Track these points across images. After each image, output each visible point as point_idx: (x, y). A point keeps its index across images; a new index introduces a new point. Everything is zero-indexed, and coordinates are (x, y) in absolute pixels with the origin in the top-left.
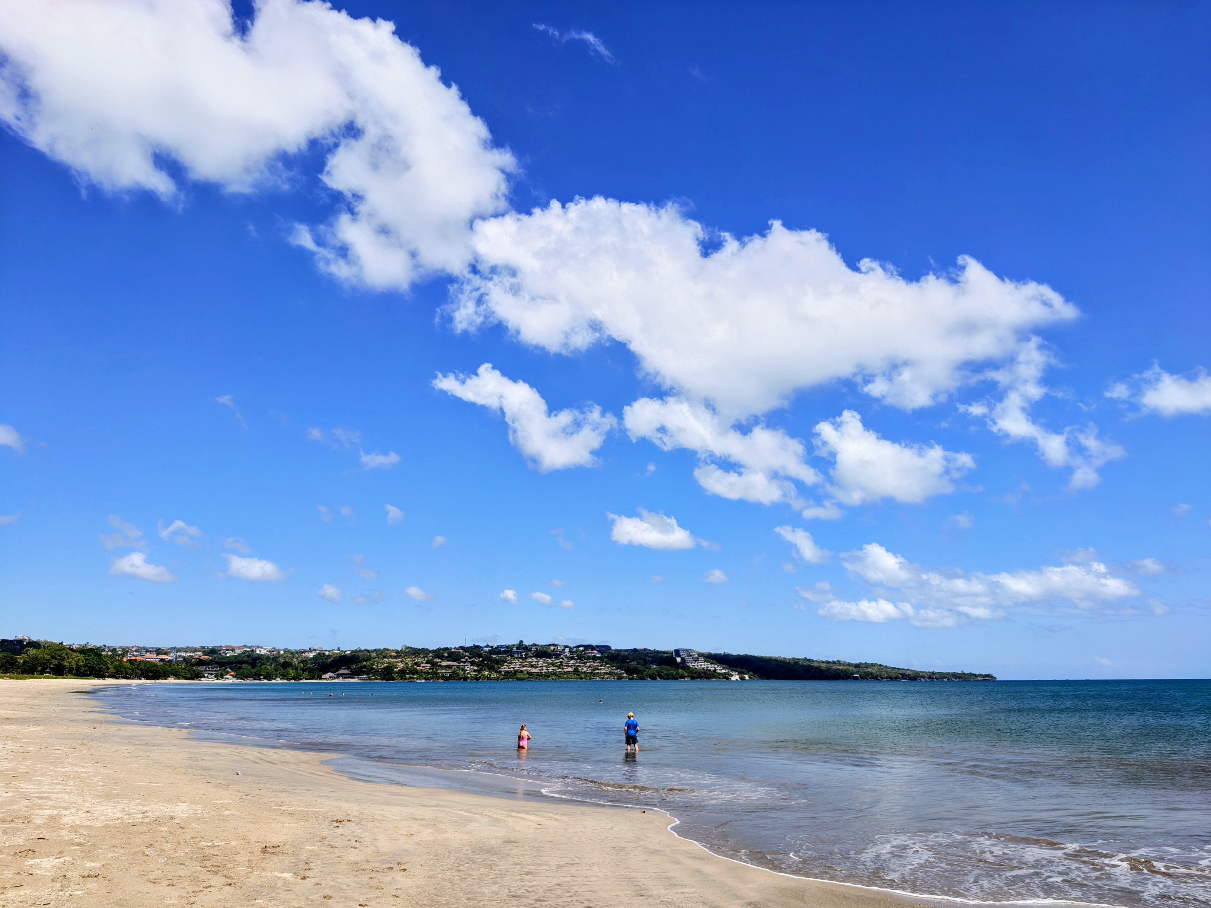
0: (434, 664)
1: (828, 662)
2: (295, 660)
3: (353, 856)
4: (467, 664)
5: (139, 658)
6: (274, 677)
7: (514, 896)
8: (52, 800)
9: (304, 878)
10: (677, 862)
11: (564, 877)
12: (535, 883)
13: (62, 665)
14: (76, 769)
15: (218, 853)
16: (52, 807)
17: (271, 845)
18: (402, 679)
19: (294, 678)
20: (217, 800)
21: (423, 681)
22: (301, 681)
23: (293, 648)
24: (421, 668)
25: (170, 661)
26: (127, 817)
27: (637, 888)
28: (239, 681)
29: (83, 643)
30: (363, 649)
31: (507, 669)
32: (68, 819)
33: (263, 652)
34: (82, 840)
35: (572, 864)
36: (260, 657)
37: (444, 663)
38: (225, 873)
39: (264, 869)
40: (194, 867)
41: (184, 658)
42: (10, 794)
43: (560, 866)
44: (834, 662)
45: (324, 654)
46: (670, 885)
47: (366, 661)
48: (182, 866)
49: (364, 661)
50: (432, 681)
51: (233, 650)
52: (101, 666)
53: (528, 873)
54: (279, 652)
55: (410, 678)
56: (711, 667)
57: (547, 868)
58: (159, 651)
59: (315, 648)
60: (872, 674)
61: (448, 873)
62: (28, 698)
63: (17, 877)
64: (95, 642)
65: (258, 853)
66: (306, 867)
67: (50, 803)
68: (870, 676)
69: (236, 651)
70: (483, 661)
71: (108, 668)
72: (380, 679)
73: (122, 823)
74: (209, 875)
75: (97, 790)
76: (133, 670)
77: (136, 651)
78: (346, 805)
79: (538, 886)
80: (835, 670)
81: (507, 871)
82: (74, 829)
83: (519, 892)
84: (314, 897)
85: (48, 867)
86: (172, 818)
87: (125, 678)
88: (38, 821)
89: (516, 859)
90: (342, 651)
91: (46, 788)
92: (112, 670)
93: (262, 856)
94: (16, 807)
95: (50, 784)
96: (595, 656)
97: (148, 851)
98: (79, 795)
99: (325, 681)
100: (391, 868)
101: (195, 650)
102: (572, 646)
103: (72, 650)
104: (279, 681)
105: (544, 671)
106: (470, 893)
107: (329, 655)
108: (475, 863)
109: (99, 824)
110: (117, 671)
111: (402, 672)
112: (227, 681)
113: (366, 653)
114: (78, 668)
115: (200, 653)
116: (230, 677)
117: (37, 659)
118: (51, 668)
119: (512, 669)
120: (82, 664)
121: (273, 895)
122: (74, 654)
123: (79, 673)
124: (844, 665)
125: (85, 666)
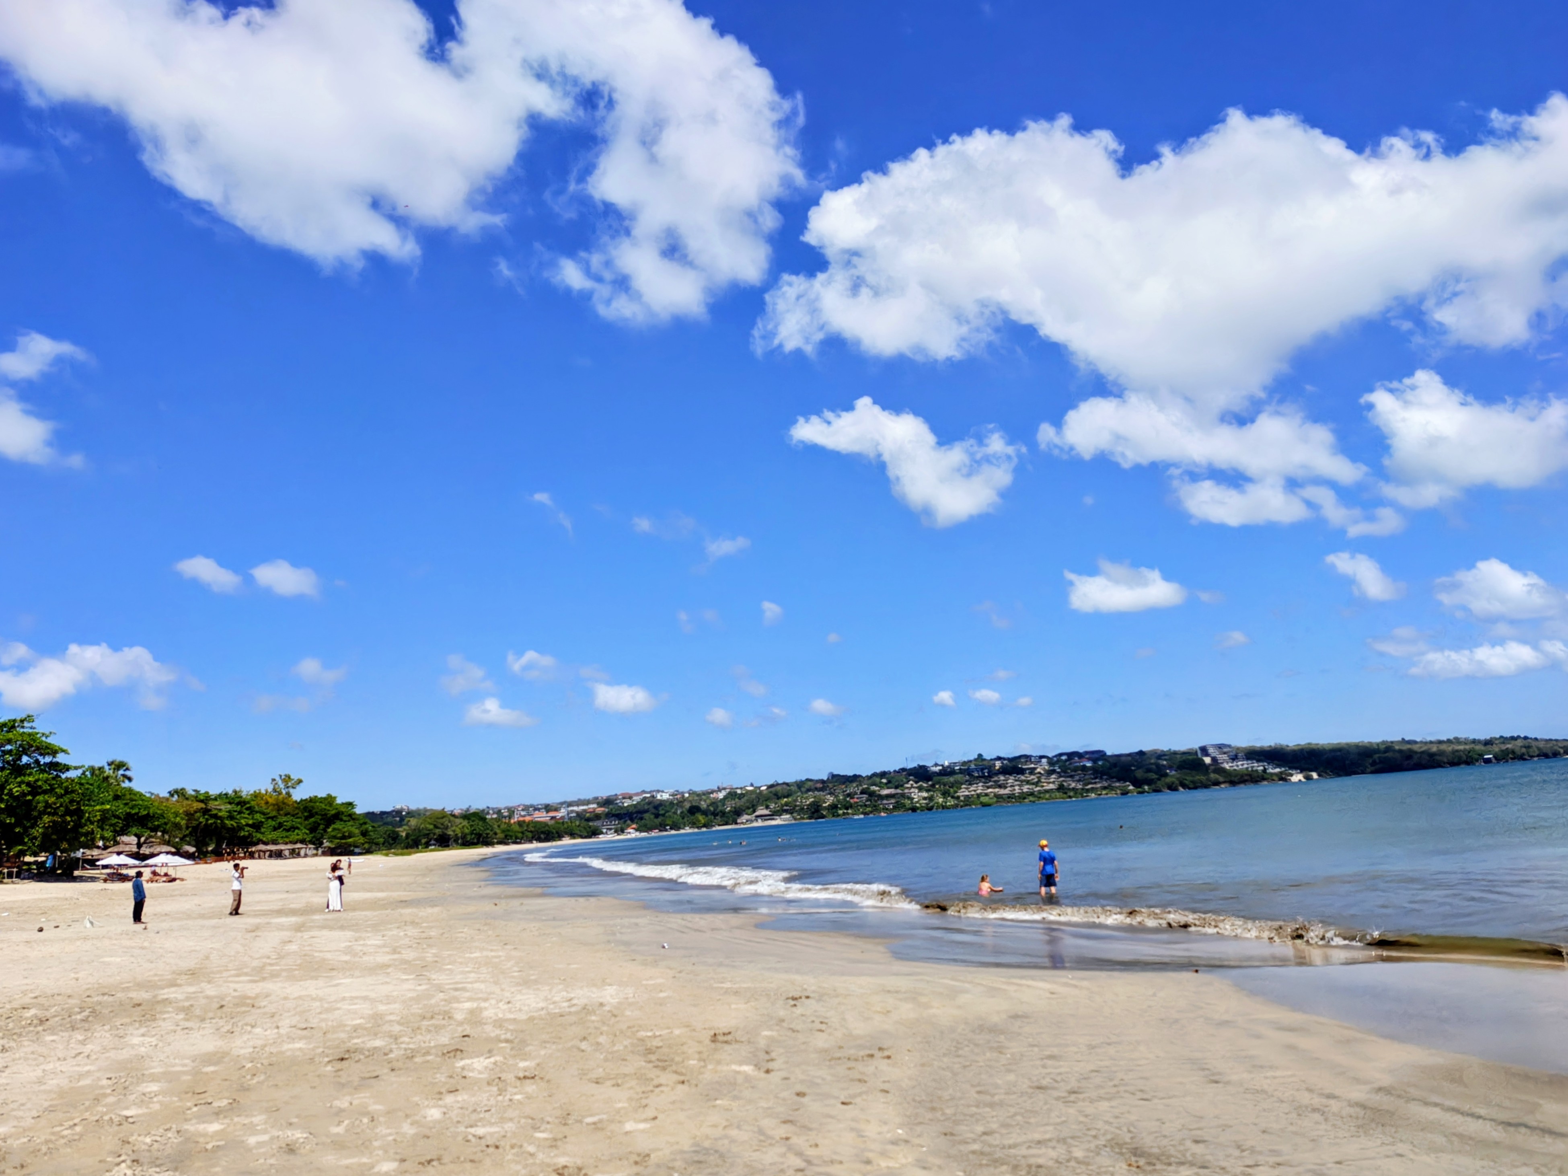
0: (872, 794)
1: (1440, 742)
2: (703, 803)
3: (821, 1041)
4: (912, 790)
5: (528, 819)
6: (682, 826)
7: (1039, 1088)
8: (468, 991)
9: (768, 1071)
10: (1258, 1037)
11: (1101, 1060)
12: (1062, 1070)
13: (446, 834)
14: (485, 953)
15: (660, 1044)
16: (470, 999)
17: (721, 1032)
18: (834, 816)
19: (705, 826)
20: (647, 980)
21: (862, 816)
22: (714, 829)
23: (699, 788)
24: (856, 800)
25: (562, 818)
26: (552, 1006)
27: (1207, 1072)
28: (644, 834)
29: (465, 807)
30: (780, 782)
31: (967, 793)
32: (490, 1012)
33: (665, 797)
34: (509, 1036)
35: (1109, 1044)
36: (662, 803)
37: (885, 792)
38: (674, 1068)
39: (719, 1062)
40: (637, 1063)
41: (577, 813)
42: (423, 987)
43: (1091, 1047)
44: (1449, 741)
45: (736, 793)
46: (1254, 1066)
47: (787, 797)
48: (624, 1063)
49: (785, 797)
50: (871, 815)
51: (630, 798)
52: (488, 831)
53: (1051, 1057)
54: (683, 796)
55: (844, 814)
56: (1259, 767)
57: (1075, 1049)
58: (548, 808)
59: (724, 786)
60: (1513, 752)
61: (945, 1060)
62: (418, 875)
63: (452, 1080)
64: (477, 805)
65: (707, 1042)
66: (767, 1057)
67: (467, 994)
68: (1511, 756)
69: (635, 798)
70: (933, 786)
71: (496, 834)
72: (808, 818)
73: (549, 1014)
74: (657, 1072)
75: (513, 977)
76: (523, 833)
77: (523, 810)
78: (798, 978)
79: (1067, 1073)
80: (1455, 752)
81: (1022, 1055)
82: (499, 1023)
83: (1044, 1082)
84: (784, 1094)
85: (479, 1068)
86: (602, 1005)
87: (515, 843)
88: (459, 1016)
89: (1031, 1040)
90: (756, 787)
91: (458, 978)
92: (501, 835)
93: (713, 1045)
94: (433, 1001)
95: (463, 973)
96: (1084, 766)
97: (584, 1045)
98: (496, 983)
99: (742, 826)
100: (872, 1056)
101: (588, 802)
102: (1050, 755)
103: (454, 816)
104: (688, 830)
105: (1017, 791)
106: (979, 1085)
107: (742, 794)
108: (977, 1045)
109: (523, 1016)
110: (506, 836)
111: (833, 807)
112: (629, 836)
113: (785, 786)
114: (464, 837)
115: (595, 806)
116: (631, 831)
117: (420, 831)
118: (436, 840)
119: (973, 793)
120: (467, 831)
121: (735, 1093)
122: (458, 821)
123: (467, 843)
124: (1466, 744)
125: (472, 833)
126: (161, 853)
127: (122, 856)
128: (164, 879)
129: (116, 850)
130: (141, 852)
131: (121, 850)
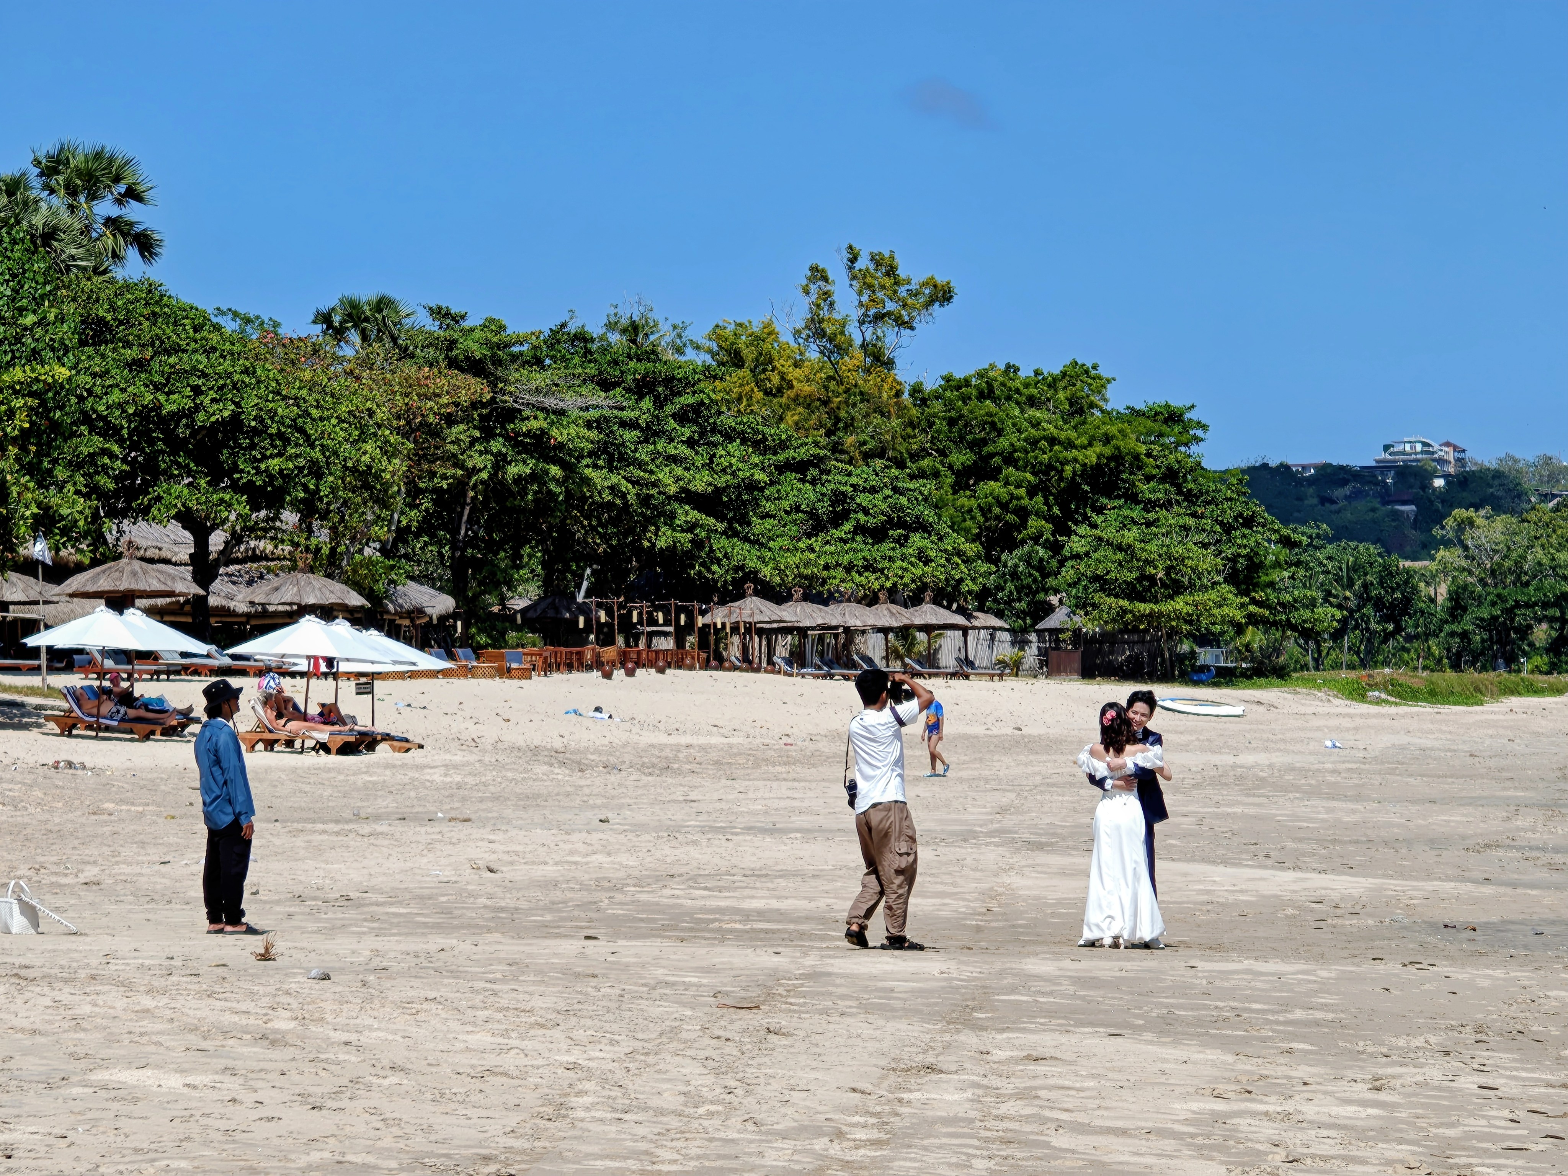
126: (303, 610)
127: (134, 616)
128: (323, 734)
129: (104, 584)
130: (213, 601)
131: (125, 585)
